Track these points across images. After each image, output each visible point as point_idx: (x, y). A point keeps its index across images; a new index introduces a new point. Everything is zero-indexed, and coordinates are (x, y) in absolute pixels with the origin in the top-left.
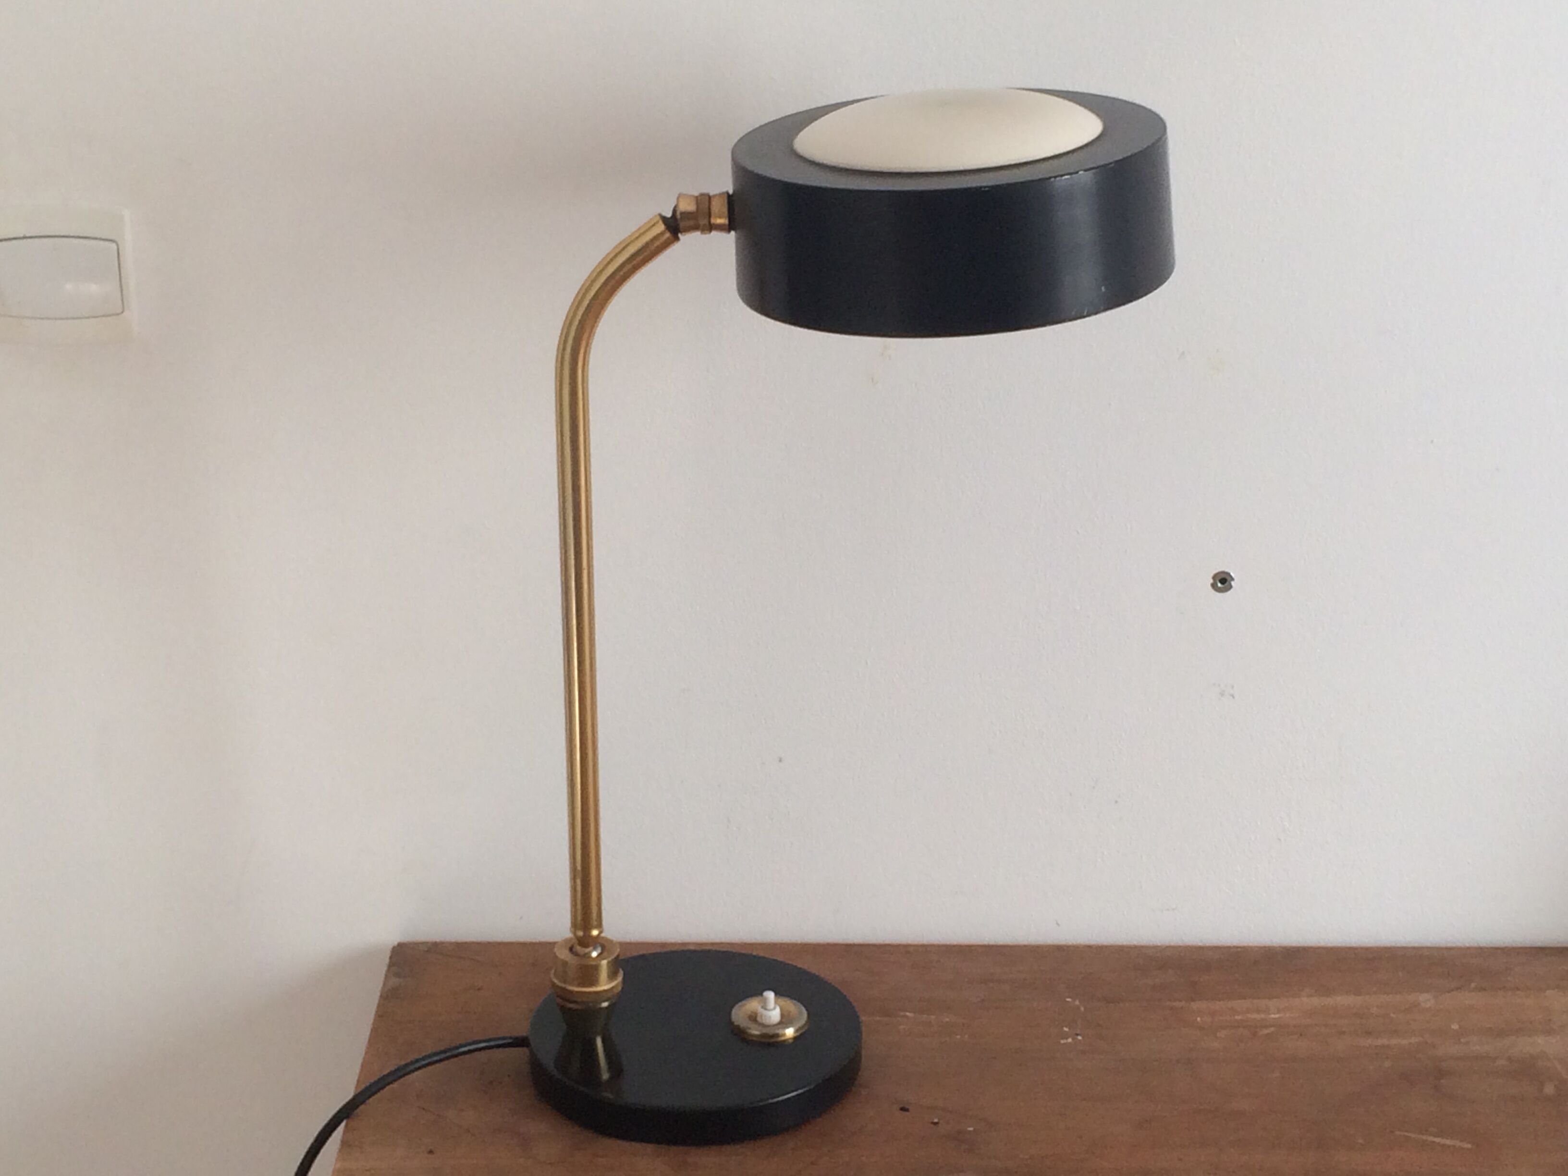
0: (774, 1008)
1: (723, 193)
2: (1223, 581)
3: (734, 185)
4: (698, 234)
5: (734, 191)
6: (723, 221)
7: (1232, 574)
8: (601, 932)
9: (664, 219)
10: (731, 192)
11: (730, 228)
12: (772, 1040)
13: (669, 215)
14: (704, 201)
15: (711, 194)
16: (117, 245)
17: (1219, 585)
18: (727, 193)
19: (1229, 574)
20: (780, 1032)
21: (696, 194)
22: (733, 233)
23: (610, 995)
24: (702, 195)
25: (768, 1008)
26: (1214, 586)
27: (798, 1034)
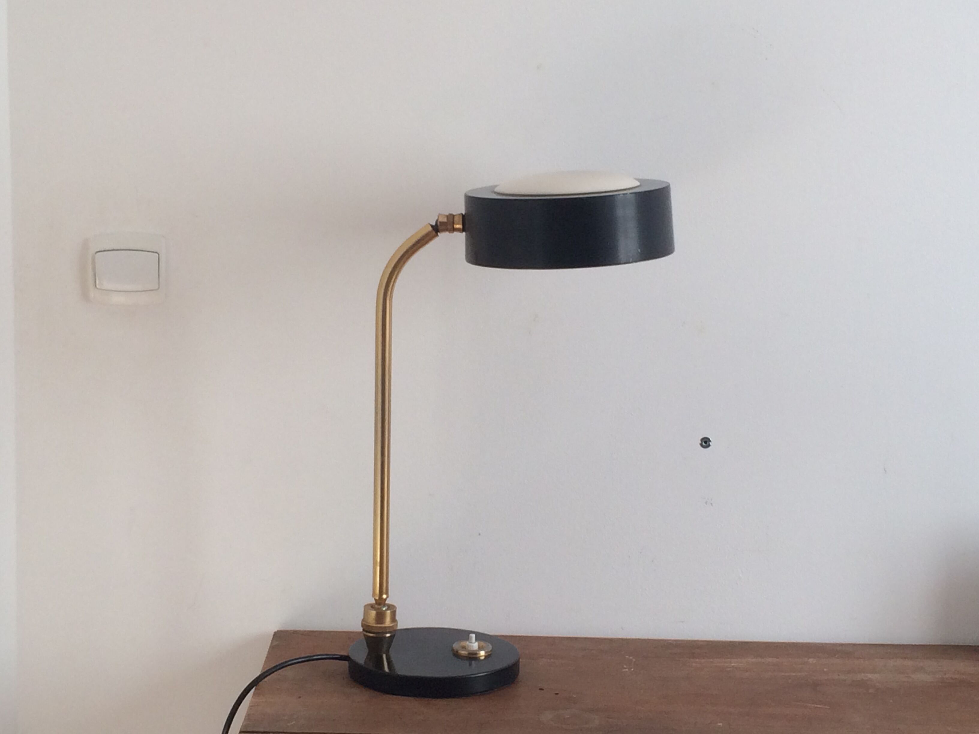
0: (475, 643)
1: (459, 214)
2: (706, 442)
3: (465, 211)
4: (447, 233)
5: (465, 214)
6: (459, 226)
7: (711, 439)
8: (387, 597)
9: (432, 226)
10: (464, 213)
11: (463, 230)
12: (475, 656)
13: (434, 224)
14: (451, 217)
15: (454, 214)
16: (159, 255)
17: (704, 444)
18: (462, 214)
19: (709, 439)
20: (478, 652)
21: (447, 214)
22: (464, 233)
23: (391, 630)
24: (451, 215)
25: (472, 642)
26: (701, 445)
27: (487, 654)
